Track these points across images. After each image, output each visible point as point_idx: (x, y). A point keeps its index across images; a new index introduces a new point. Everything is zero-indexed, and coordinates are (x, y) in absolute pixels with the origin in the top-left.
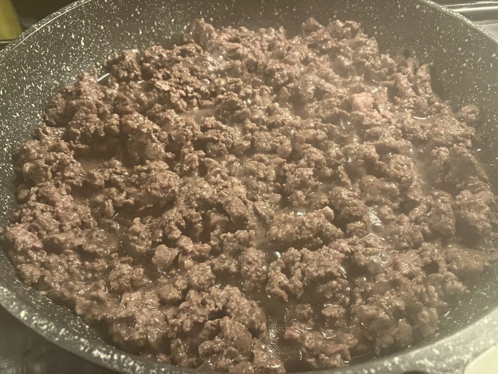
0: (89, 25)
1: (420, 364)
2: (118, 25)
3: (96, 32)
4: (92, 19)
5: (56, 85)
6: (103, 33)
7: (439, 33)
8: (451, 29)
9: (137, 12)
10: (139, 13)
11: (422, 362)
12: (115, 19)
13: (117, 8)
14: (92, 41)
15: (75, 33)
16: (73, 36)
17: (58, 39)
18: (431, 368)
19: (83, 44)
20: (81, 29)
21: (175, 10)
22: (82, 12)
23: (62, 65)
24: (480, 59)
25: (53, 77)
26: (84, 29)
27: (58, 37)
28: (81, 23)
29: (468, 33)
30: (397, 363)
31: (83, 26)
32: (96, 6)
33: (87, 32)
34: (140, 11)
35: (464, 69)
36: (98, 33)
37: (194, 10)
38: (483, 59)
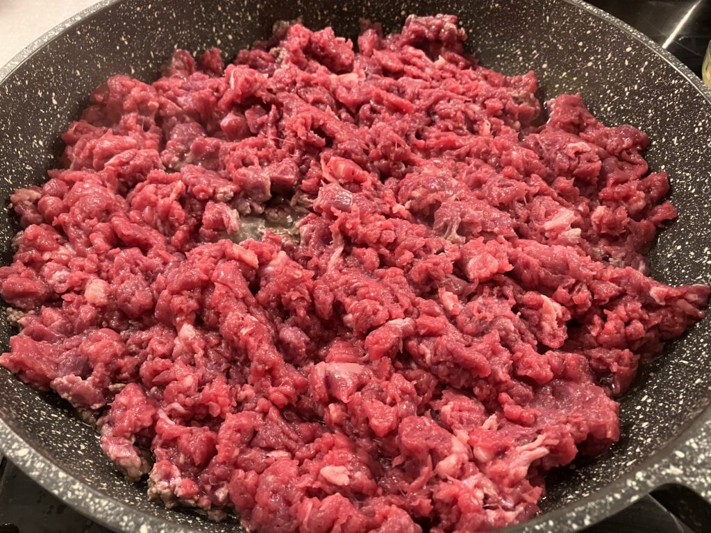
0: (59, 73)
1: (667, 474)
2: (99, 66)
3: (71, 81)
4: (62, 62)
5: (29, 171)
6: (80, 80)
7: (550, 25)
8: (565, 18)
9: (123, 42)
10: (126, 43)
11: (668, 471)
12: (94, 57)
13: (95, 41)
14: (67, 96)
15: (41, 89)
16: (40, 94)
17: (21, 103)
18: (680, 476)
19: (55, 102)
20: (48, 80)
21: (178, 30)
22: (47, 55)
23: (32, 140)
24: (610, 56)
25: (23, 160)
26: (53, 80)
27: (20, 99)
28: (49, 72)
29: (590, 22)
30: (642, 479)
31: (51, 76)
32: (65, 44)
33: (58, 84)
34: (129, 40)
35: (589, 69)
36: (73, 83)
37: (205, 27)
38: (613, 56)
